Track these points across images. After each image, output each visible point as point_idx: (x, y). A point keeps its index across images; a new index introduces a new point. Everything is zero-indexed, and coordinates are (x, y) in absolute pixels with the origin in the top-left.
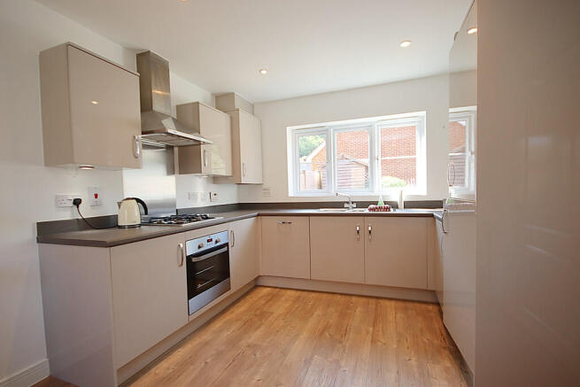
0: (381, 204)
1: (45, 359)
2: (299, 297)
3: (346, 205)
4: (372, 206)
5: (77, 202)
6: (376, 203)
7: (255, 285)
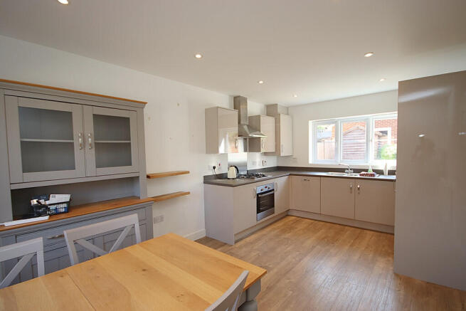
0: (370, 172)
1: (204, 229)
2: (312, 223)
3: (346, 171)
4: (363, 173)
5: (214, 168)
6: (367, 170)
7: (286, 214)
